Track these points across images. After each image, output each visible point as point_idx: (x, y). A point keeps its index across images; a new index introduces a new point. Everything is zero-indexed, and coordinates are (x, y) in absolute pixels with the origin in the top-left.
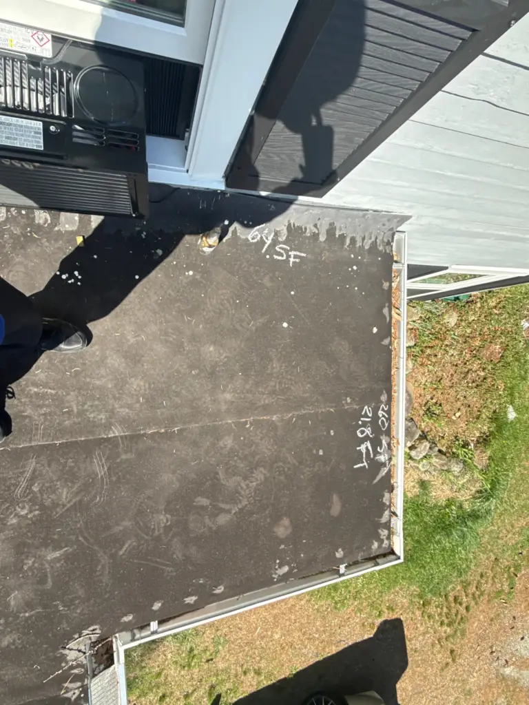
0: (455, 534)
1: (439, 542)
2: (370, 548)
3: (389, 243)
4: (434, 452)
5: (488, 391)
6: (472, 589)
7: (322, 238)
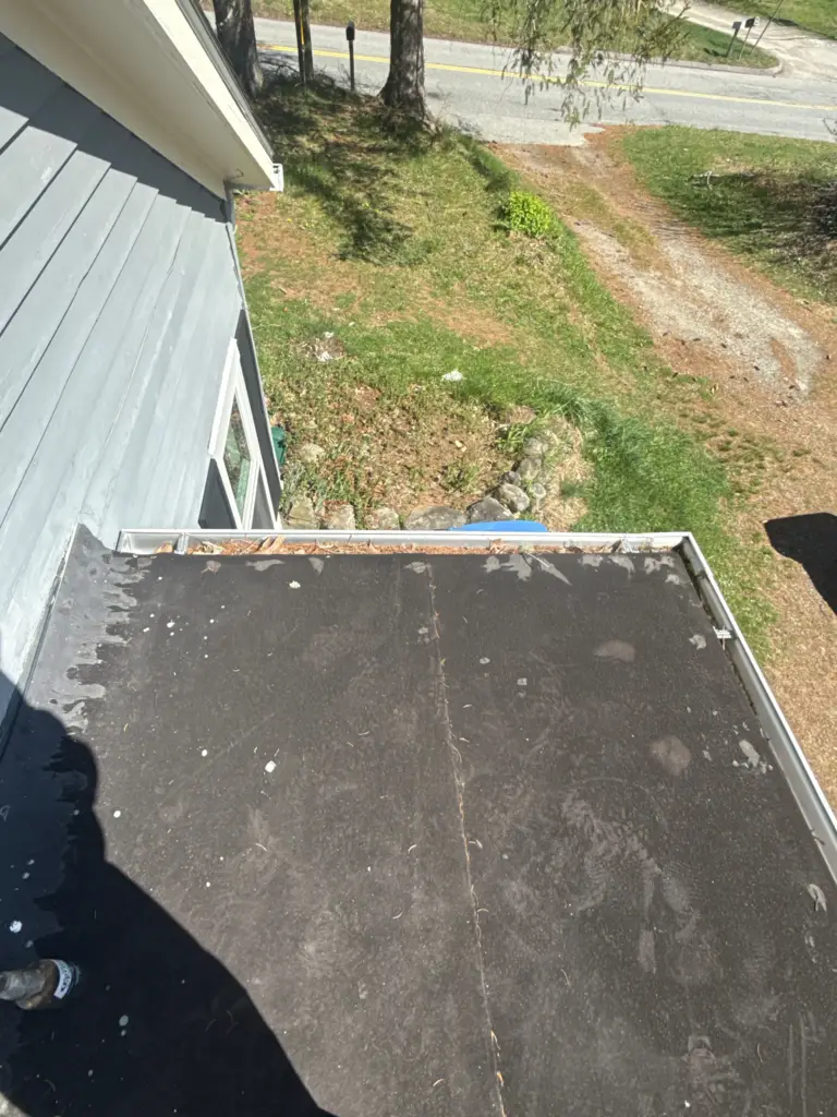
0: (633, 449)
1: (648, 472)
2: (679, 587)
3: (133, 561)
4: (517, 477)
5: (421, 404)
6: (704, 427)
7: (98, 691)
